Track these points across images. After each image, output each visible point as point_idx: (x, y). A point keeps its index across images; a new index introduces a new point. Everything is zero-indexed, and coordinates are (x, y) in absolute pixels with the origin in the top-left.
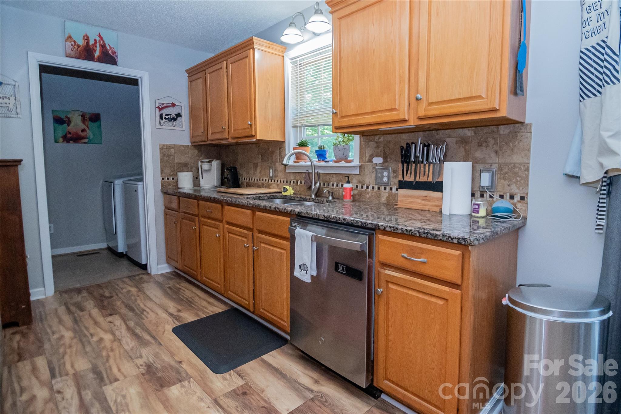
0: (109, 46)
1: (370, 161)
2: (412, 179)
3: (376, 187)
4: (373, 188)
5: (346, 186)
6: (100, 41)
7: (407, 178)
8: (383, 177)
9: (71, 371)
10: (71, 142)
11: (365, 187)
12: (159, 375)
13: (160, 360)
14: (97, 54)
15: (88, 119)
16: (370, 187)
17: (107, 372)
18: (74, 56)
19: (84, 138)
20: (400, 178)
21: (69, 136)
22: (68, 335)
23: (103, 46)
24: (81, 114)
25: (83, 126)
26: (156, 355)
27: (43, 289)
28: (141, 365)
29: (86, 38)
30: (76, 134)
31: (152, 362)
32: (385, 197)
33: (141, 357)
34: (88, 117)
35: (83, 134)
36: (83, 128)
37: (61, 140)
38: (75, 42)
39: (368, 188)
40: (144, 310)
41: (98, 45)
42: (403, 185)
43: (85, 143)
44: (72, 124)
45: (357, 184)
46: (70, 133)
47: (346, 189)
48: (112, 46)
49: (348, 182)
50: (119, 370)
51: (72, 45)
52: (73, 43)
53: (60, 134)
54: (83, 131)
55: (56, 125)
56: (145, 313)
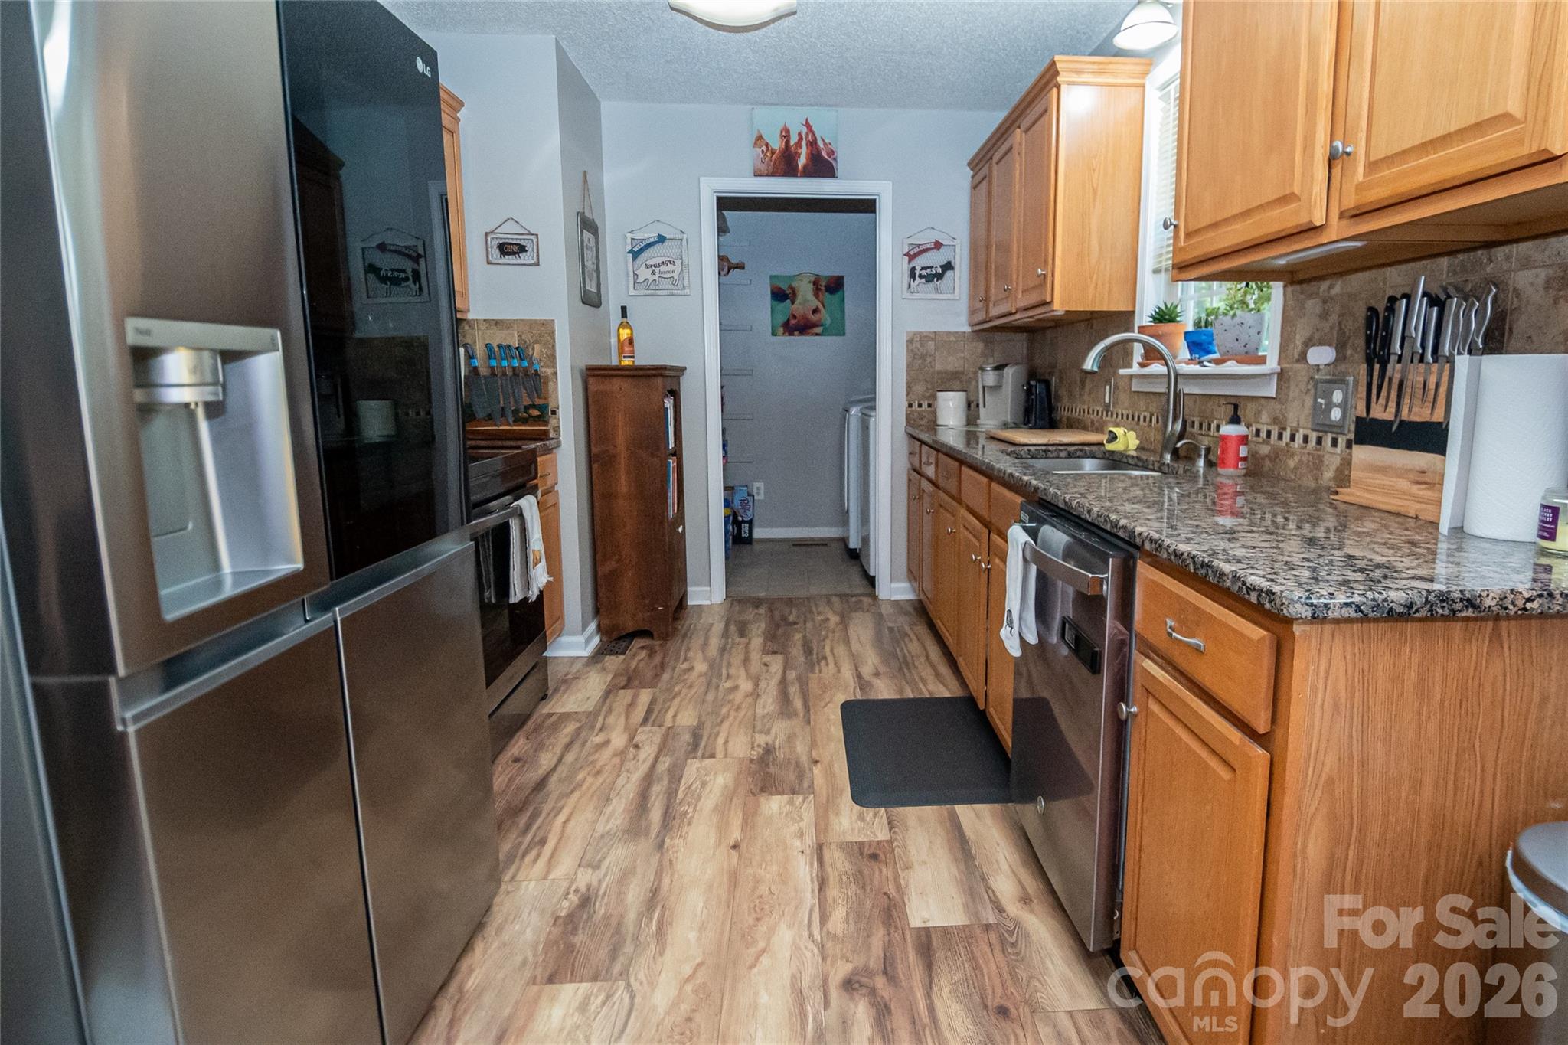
0: (823, 140)
1: (1303, 357)
2: (1389, 415)
3: (1313, 436)
4: (1306, 439)
5: (1228, 430)
6: (807, 134)
7: (1379, 412)
8: (1330, 405)
9: (668, 723)
10: (796, 333)
11: (1287, 435)
12: (772, 770)
13: (790, 748)
14: (802, 161)
15: (823, 288)
16: (1299, 438)
17: (708, 739)
18: (766, 173)
19: (815, 325)
20: (1361, 411)
21: (793, 322)
22: (701, 667)
23: (813, 144)
24: (813, 279)
25: (815, 303)
26: (791, 738)
27: (709, 589)
28: (759, 746)
29: (786, 134)
30: (804, 317)
31: (777, 747)
32: (1333, 468)
33: (768, 732)
34: (824, 284)
35: (814, 318)
36: (815, 307)
37: (781, 330)
38: (767, 145)
39: (1293, 438)
40: (825, 658)
41: (804, 143)
42: (1370, 432)
43: (817, 334)
44: (799, 300)
45: (1270, 428)
46: (794, 317)
47: (1224, 438)
48: (827, 141)
49: (1235, 420)
50: (726, 742)
51: (763, 151)
52: (764, 148)
53: (781, 319)
54: (815, 311)
55: (775, 303)
56: (823, 663)
